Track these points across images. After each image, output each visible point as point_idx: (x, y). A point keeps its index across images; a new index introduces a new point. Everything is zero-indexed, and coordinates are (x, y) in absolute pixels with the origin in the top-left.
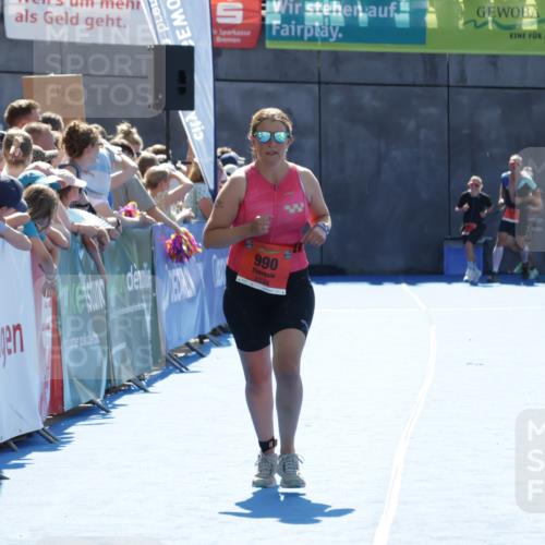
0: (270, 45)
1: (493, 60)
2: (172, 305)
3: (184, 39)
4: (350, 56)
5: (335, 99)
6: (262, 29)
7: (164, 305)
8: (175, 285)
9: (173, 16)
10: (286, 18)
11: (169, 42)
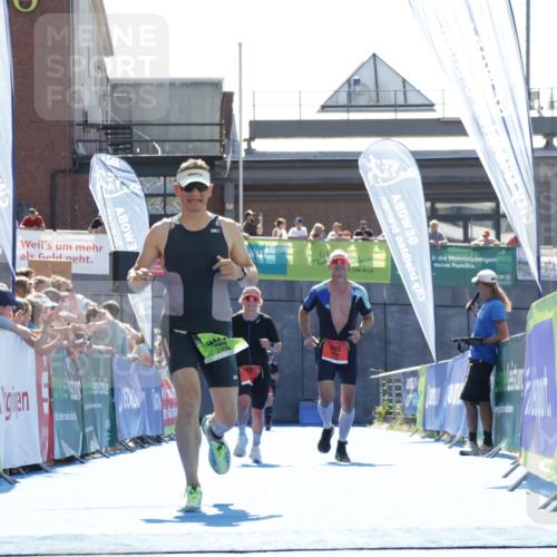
2: (124, 410)
7: (120, 409)
8: (125, 398)
9: (126, 235)
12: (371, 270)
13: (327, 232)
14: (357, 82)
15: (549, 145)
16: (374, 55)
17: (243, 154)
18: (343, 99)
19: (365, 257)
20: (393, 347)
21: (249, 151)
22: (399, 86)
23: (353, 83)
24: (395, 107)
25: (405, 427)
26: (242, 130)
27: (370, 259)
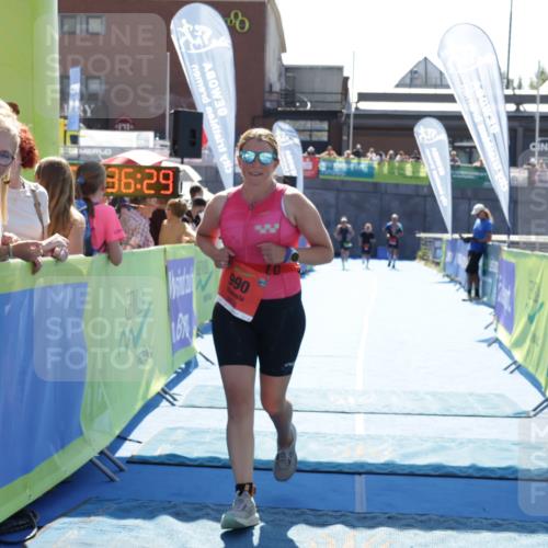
0: (321, 177)
1: (397, 185)
3: (294, 174)
4: (347, 182)
5: (343, 196)
6: (318, 172)
10: (327, 168)
11: (288, 174)
12: (418, 178)
13: (396, 155)
14: (416, 72)
15: (518, 109)
16: (426, 59)
17: (353, 110)
18: (408, 81)
19: (416, 170)
20: (428, 219)
21: (357, 109)
22: (438, 75)
23: (413, 72)
24: (436, 86)
25: (433, 266)
26: (353, 97)
27: (418, 172)
